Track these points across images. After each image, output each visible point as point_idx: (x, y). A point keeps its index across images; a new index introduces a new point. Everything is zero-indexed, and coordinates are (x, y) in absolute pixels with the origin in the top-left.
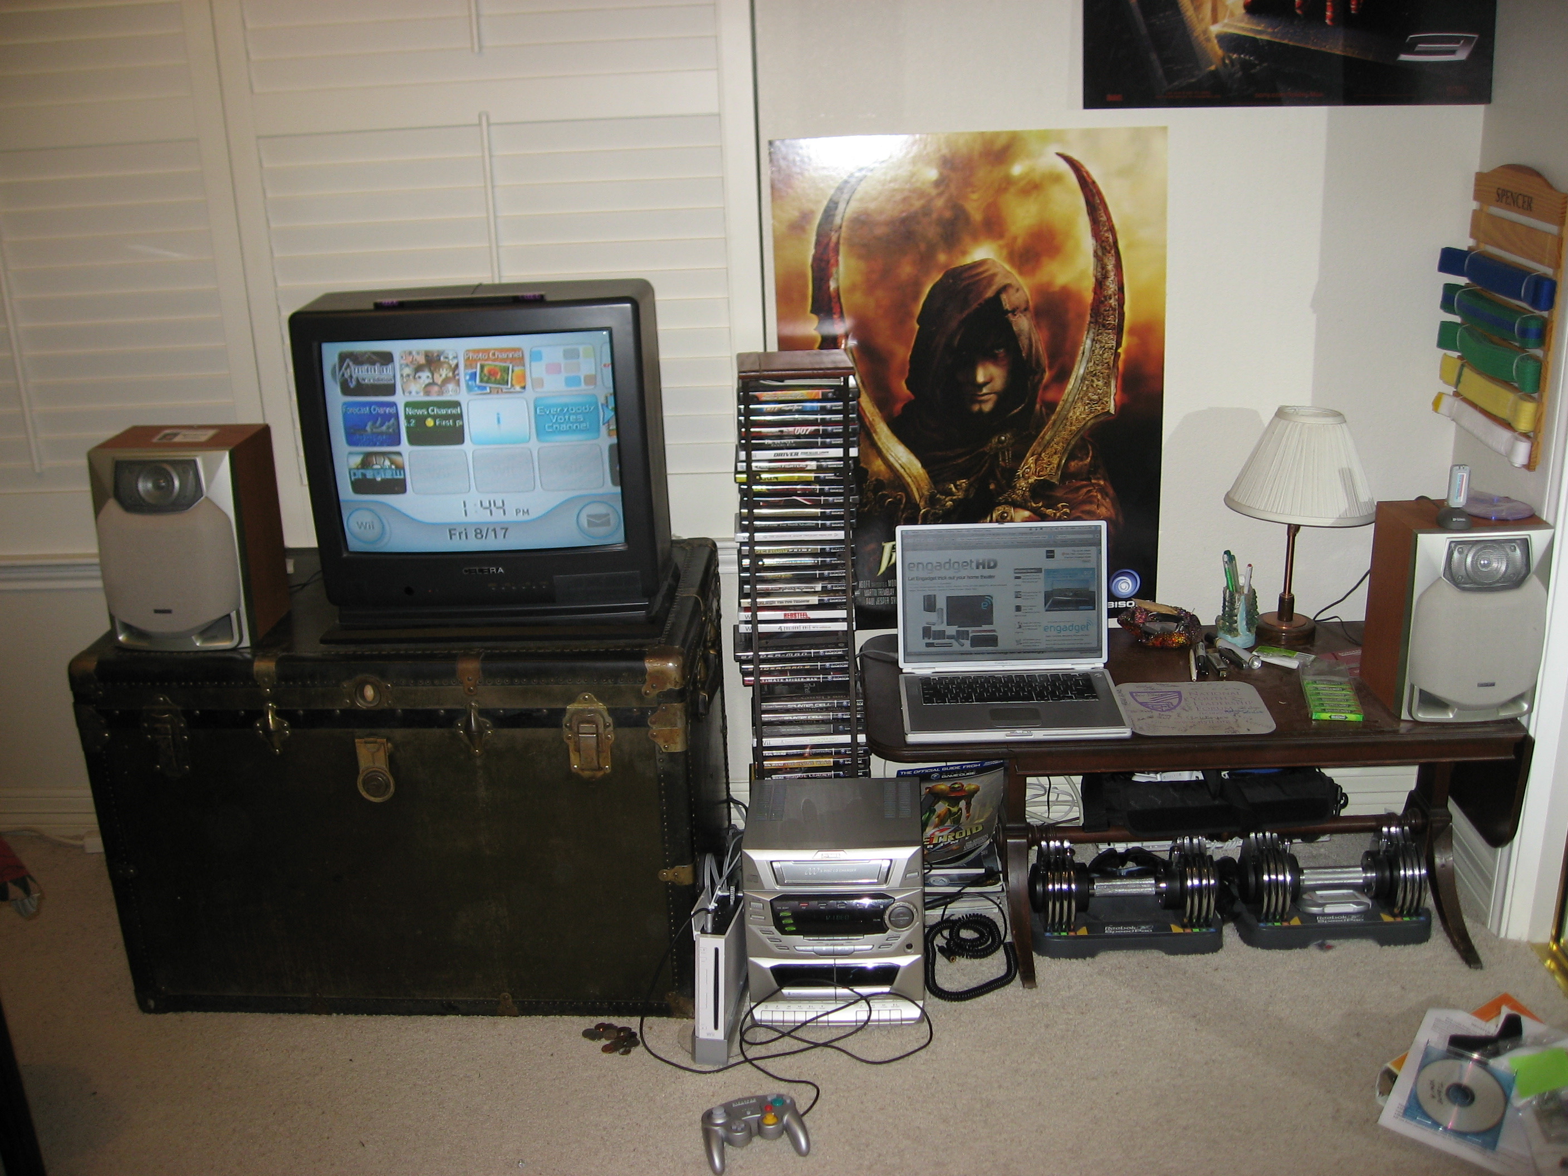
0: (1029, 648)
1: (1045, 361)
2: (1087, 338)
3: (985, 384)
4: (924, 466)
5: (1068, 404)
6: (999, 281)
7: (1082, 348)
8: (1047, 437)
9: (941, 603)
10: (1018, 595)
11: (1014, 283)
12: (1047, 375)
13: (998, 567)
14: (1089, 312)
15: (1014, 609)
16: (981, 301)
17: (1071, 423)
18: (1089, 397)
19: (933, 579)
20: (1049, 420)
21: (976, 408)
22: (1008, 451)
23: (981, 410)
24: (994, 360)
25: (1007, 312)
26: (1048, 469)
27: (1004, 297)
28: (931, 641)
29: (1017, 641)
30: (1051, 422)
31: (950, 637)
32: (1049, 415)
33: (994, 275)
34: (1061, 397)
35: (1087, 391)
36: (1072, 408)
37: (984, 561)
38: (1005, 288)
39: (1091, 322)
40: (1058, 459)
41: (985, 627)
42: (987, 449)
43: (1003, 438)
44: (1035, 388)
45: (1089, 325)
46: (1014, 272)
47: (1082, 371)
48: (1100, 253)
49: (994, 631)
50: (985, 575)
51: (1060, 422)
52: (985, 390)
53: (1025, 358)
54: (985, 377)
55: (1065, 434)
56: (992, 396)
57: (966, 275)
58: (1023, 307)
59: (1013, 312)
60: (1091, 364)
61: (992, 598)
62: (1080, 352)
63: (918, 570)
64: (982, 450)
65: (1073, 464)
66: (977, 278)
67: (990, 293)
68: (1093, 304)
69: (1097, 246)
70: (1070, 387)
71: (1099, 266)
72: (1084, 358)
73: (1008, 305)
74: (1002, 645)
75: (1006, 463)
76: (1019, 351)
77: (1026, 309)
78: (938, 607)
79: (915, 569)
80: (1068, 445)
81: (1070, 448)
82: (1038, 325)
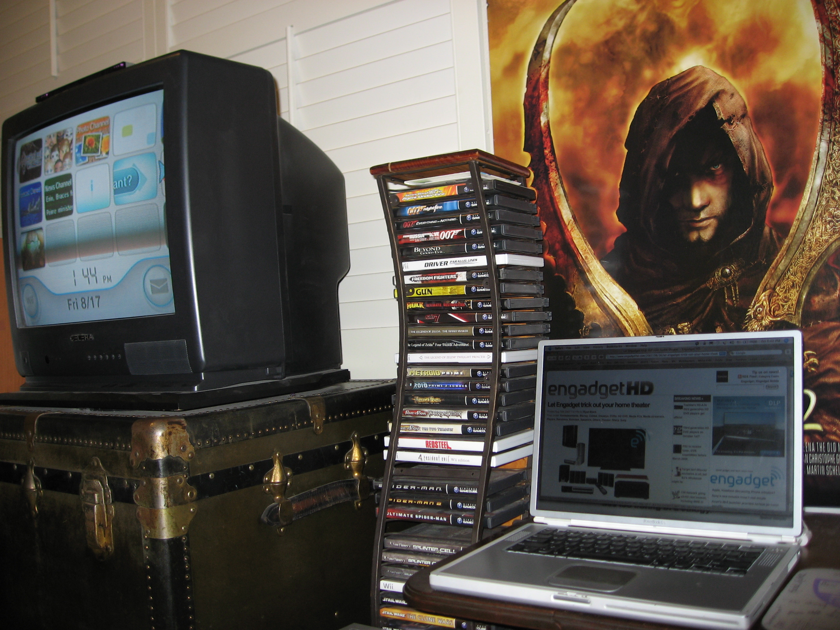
0: (689, 504)
1: (771, 173)
2: (821, 139)
3: (703, 207)
4: (641, 307)
5: (804, 225)
6: (711, 89)
7: (816, 153)
8: (781, 267)
9: (583, 437)
10: (677, 430)
11: (726, 87)
12: (775, 191)
13: (654, 392)
14: (821, 108)
15: (671, 448)
16: (692, 113)
17: (810, 248)
18: (830, 214)
19: (577, 405)
20: (781, 244)
21: (694, 236)
22: (735, 286)
23: (699, 239)
24: (711, 178)
25: (722, 121)
26: (786, 307)
27: (717, 105)
28: (568, 484)
29: (673, 493)
30: (784, 248)
31: (591, 481)
32: (781, 240)
33: (705, 83)
34: (795, 215)
35: (827, 205)
36: (810, 228)
37: (637, 384)
38: (717, 96)
39: (824, 120)
40: (797, 294)
41: (634, 471)
42: (710, 284)
43: (727, 270)
44: (762, 207)
45: (822, 123)
46: (727, 76)
47: (818, 182)
48: (828, 36)
49: (645, 477)
50: (636, 403)
51: (796, 247)
52: (703, 215)
53: (747, 173)
54: (702, 198)
55: (803, 262)
56: (712, 220)
57: (674, 88)
58: (740, 114)
59: (729, 121)
60: (829, 172)
61: (644, 433)
62: (814, 158)
63: (559, 394)
64: (703, 286)
65: (817, 299)
66: (686, 90)
67: (701, 104)
68: (825, 98)
69: (823, 29)
70: (804, 202)
71: (829, 51)
72: (819, 165)
73: (722, 114)
74: (654, 498)
75: (733, 301)
76: (738, 164)
77: (744, 116)
78: (579, 441)
79: (556, 392)
80: (809, 275)
81: (811, 279)
82: (759, 133)
